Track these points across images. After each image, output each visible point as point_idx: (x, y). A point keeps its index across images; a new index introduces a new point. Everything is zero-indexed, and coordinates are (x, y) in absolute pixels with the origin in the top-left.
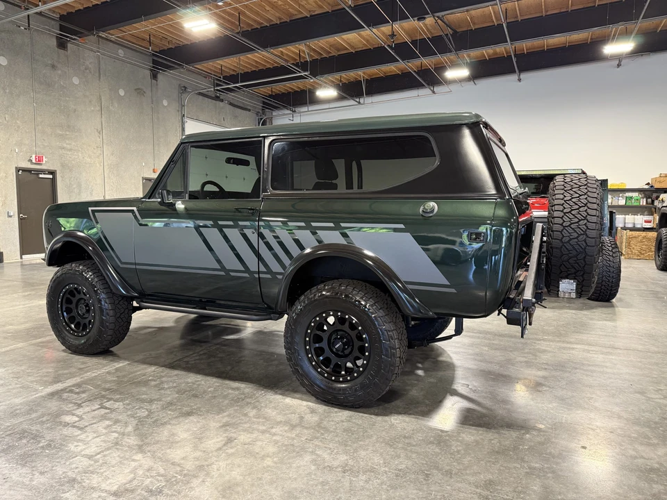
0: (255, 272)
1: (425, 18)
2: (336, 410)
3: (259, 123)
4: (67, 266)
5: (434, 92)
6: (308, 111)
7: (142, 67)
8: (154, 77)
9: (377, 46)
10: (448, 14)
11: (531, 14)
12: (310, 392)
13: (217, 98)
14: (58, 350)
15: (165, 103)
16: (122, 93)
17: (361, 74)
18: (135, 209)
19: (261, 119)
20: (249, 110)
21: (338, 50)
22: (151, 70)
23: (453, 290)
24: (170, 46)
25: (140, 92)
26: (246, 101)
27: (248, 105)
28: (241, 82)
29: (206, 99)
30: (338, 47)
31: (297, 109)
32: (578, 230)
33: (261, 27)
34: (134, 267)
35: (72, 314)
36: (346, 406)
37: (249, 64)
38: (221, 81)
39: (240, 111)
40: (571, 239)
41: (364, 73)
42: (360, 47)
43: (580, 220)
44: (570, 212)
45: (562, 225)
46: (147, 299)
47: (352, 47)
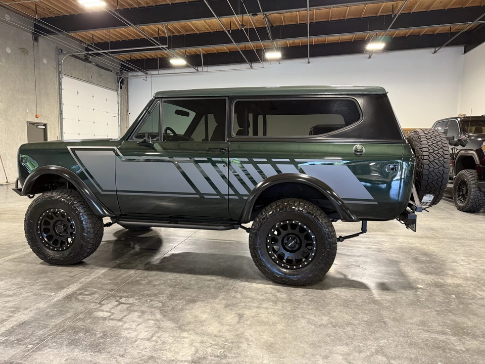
0: (226, 195)
1: (257, 14)
2: (293, 288)
3: (118, 81)
4: (48, 195)
5: (251, 67)
6: (159, 74)
7: (26, 31)
8: (36, 39)
9: (215, 31)
10: (273, 14)
11: (321, 19)
12: (270, 278)
13: (86, 60)
14: (36, 264)
15: (45, 61)
16: (9, 51)
17: (201, 50)
18: (115, 148)
19: (120, 78)
20: (111, 71)
21: (187, 31)
22: (33, 34)
23: (376, 203)
24: (51, 16)
25: (24, 51)
26: (109, 63)
27: (110, 67)
28: (111, 49)
29: (78, 60)
30: (186, 28)
31: (148, 72)
32: (439, 163)
33: (131, 8)
34: (115, 193)
35: (49, 234)
36: (298, 285)
37: (115, 35)
38: (92, 47)
39: (103, 71)
40: (435, 169)
41: (202, 49)
42: (203, 30)
43: (440, 157)
44: (433, 152)
45: (429, 160)
46: (123, 218)
47: (197, 29)
